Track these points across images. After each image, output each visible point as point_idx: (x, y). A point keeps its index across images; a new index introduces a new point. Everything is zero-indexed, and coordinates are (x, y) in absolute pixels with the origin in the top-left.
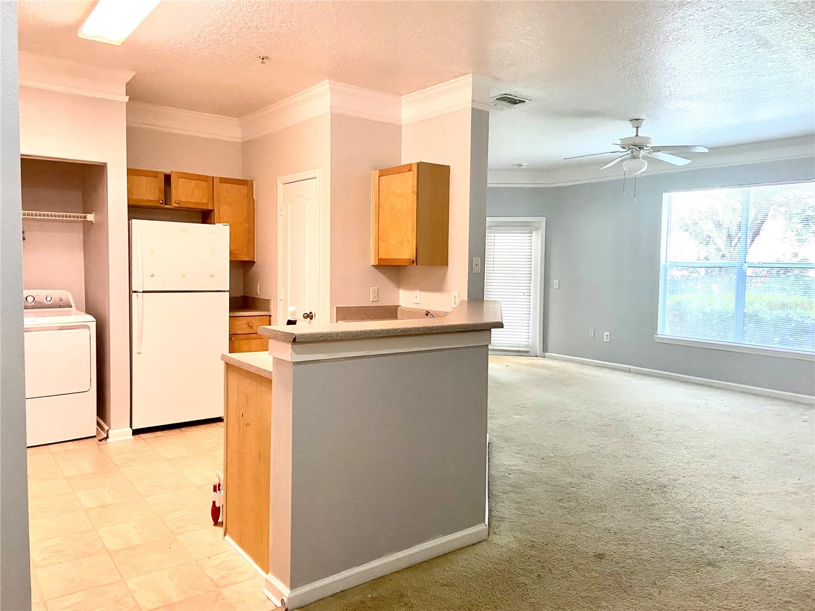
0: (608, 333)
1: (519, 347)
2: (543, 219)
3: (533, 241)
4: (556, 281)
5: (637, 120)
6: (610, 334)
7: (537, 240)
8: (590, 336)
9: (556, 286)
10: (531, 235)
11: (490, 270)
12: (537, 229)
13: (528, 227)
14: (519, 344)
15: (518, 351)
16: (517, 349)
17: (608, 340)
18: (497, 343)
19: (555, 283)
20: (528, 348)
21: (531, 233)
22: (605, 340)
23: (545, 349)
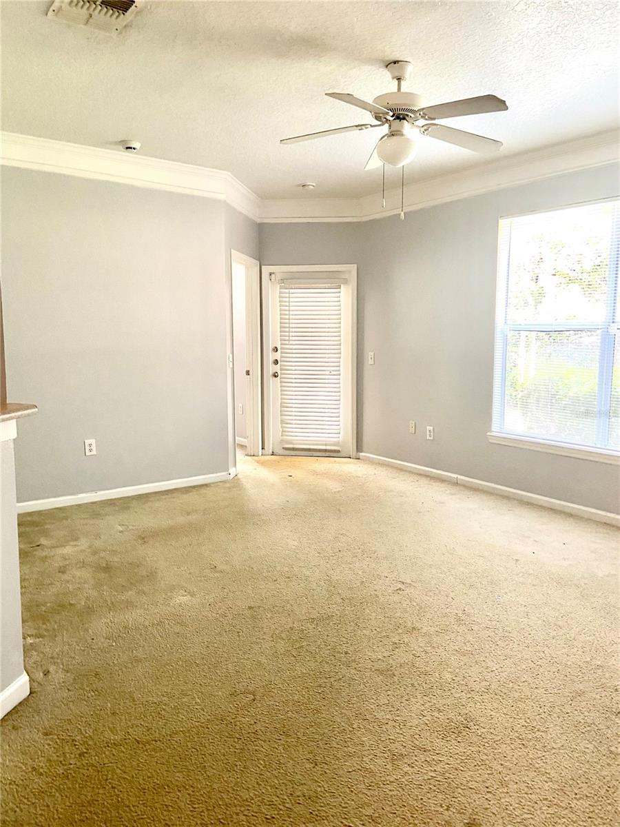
0: (431, 428)
1: (326, 445)
2: (353, 268)
3: (342, 299)
4: (371, 354)
5: (395, 62)
6: (434, 429)
7: (345, 296)
8: (410, 431)
9: (371, 362)
10: (339, 290)
11: (285, 341)
12: (346, 282)
13: (334, 280)
14: (326, 441)
15: (326, 451)
16: (324, 447)
17: (432, 438)
18: (297, 440)
19: (369, 356)
20: (338, 446)
21: (339, 287)
22: (428, 438)
23: (359, 448)
